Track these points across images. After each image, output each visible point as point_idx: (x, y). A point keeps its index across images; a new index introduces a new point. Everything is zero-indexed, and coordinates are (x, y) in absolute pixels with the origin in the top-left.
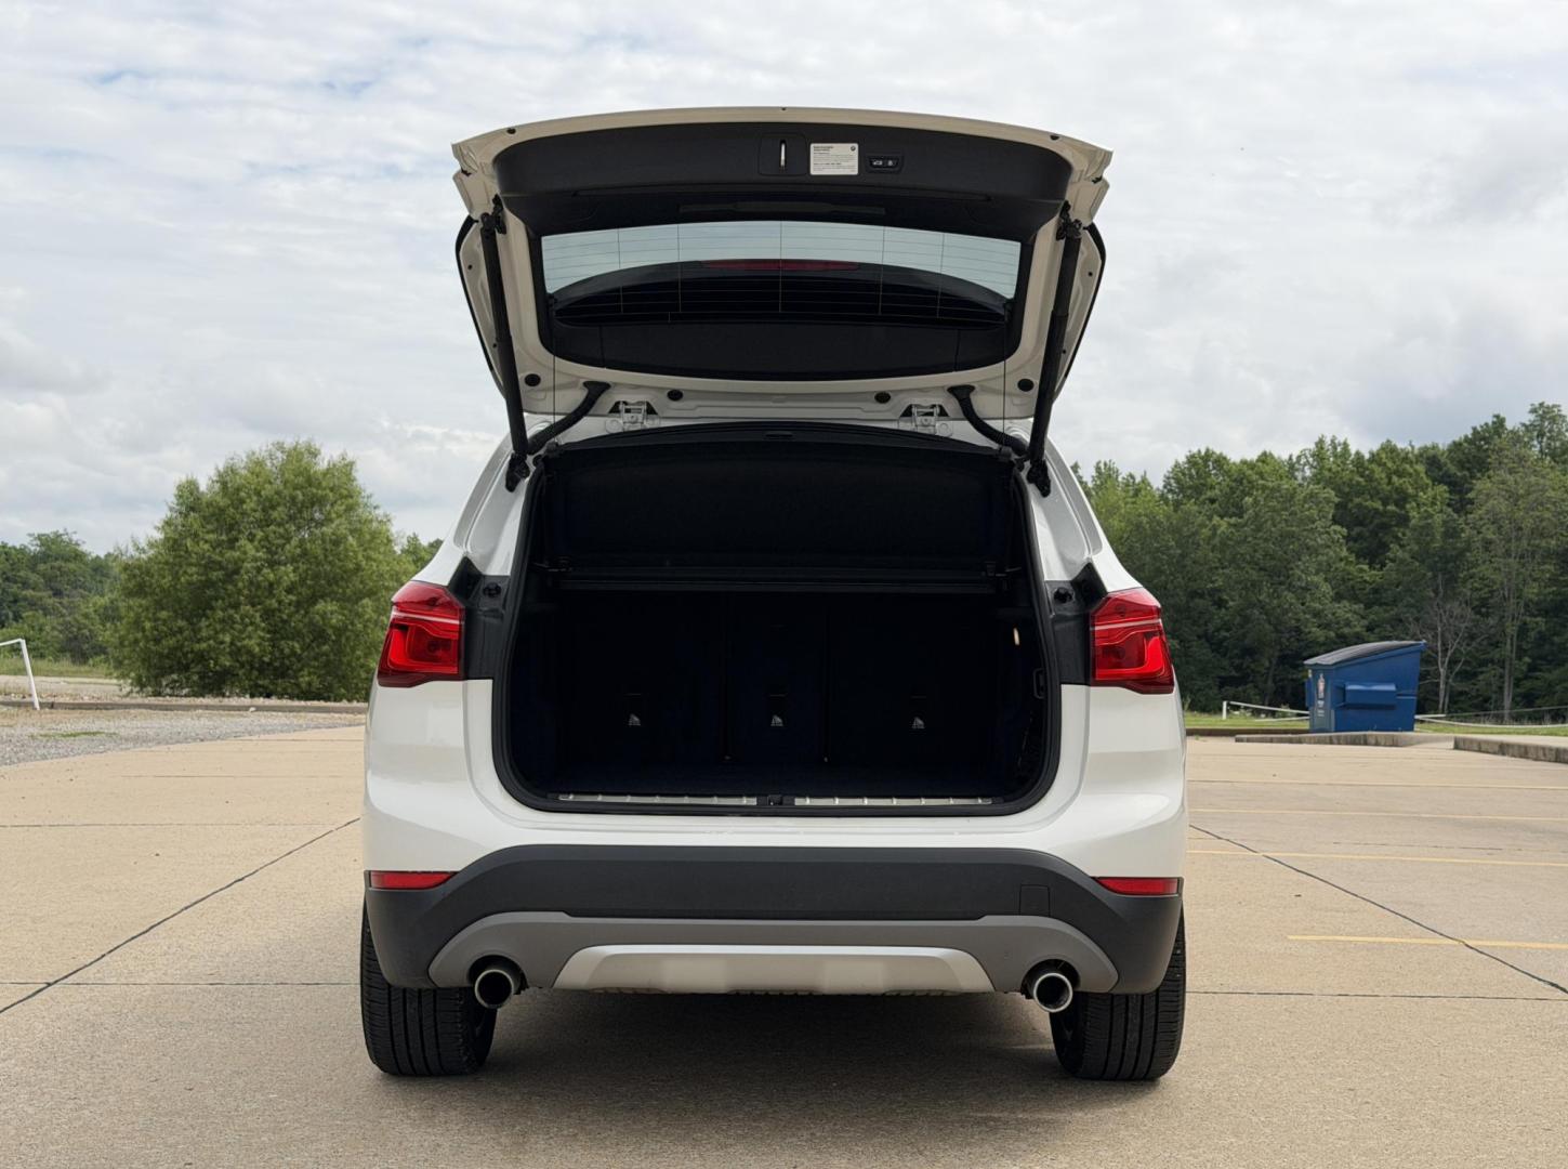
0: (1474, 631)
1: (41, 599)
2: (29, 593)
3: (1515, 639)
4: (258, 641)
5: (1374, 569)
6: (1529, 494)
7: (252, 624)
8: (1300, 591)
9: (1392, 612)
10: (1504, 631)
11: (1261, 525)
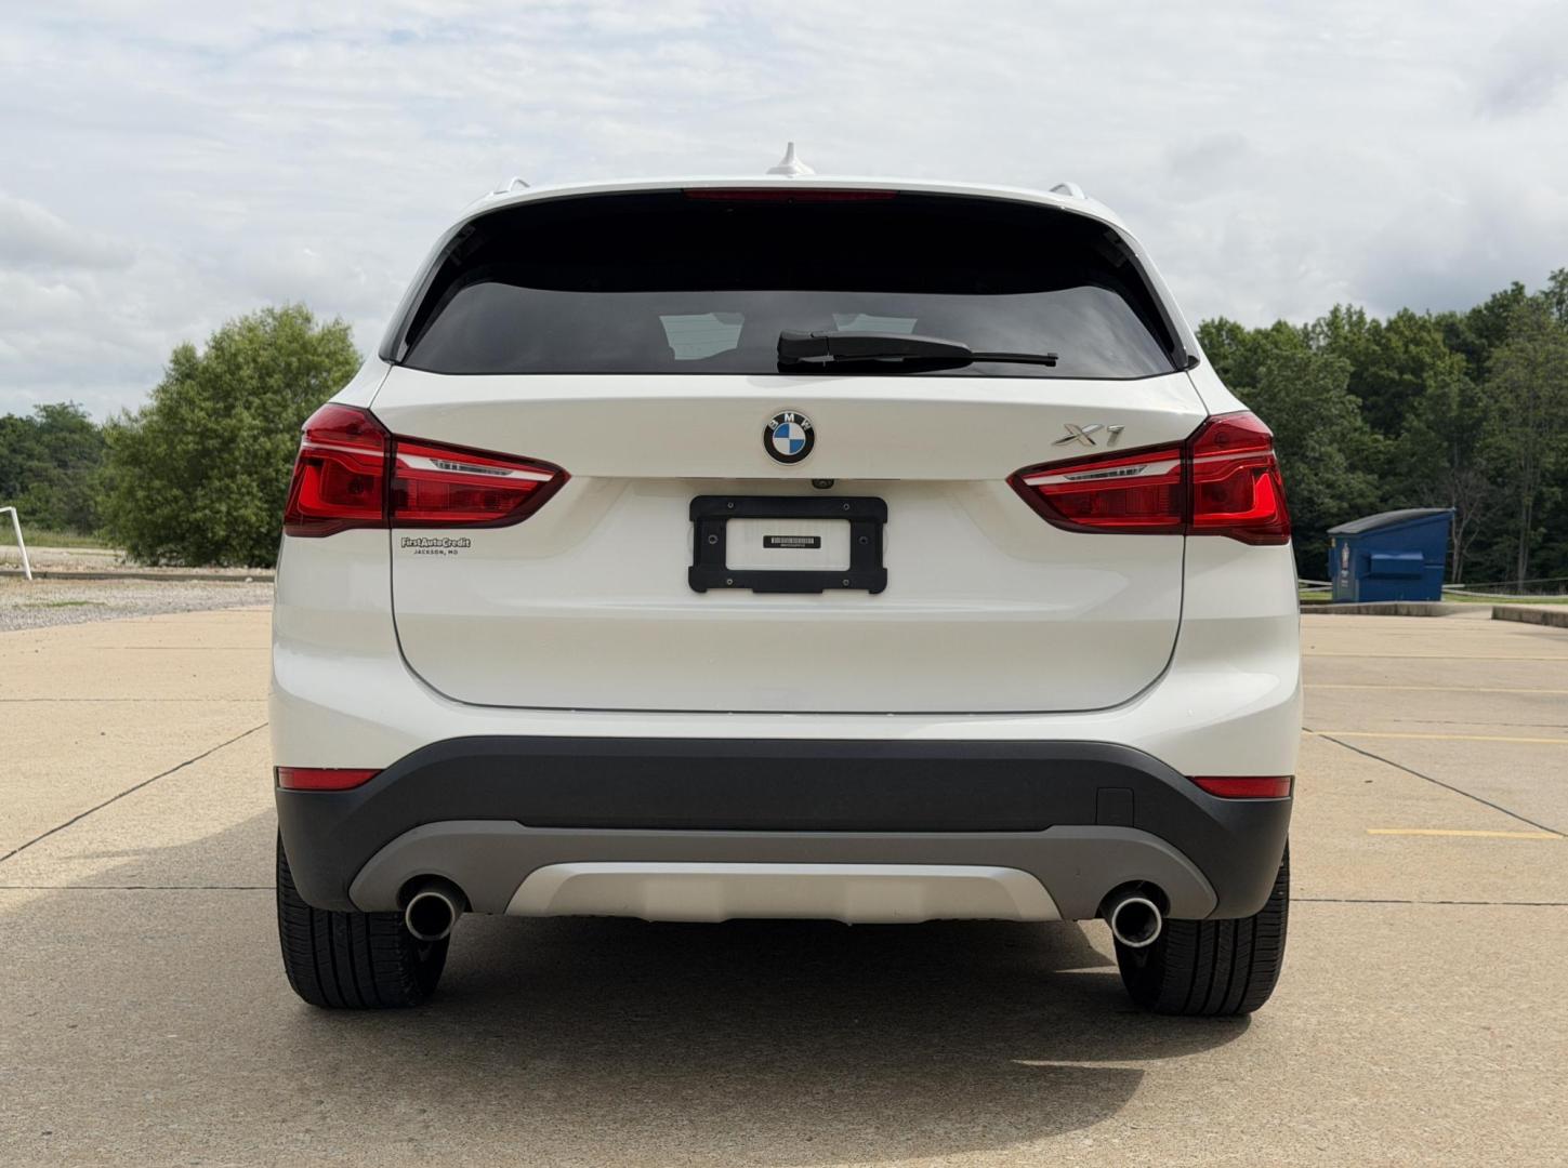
0: (1490, 501)
1: (46, 470)
2: (34, 464)
3: (1530, 510)
4: (255, 510)
5: (1390, 439)
6: (1548, 362)
7: (249, 493)
8: (1313, 462)
9: (1405, 483)
10: (1520, 501)
11: (1275, 395)
